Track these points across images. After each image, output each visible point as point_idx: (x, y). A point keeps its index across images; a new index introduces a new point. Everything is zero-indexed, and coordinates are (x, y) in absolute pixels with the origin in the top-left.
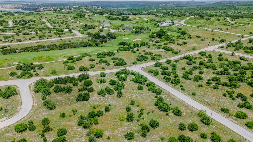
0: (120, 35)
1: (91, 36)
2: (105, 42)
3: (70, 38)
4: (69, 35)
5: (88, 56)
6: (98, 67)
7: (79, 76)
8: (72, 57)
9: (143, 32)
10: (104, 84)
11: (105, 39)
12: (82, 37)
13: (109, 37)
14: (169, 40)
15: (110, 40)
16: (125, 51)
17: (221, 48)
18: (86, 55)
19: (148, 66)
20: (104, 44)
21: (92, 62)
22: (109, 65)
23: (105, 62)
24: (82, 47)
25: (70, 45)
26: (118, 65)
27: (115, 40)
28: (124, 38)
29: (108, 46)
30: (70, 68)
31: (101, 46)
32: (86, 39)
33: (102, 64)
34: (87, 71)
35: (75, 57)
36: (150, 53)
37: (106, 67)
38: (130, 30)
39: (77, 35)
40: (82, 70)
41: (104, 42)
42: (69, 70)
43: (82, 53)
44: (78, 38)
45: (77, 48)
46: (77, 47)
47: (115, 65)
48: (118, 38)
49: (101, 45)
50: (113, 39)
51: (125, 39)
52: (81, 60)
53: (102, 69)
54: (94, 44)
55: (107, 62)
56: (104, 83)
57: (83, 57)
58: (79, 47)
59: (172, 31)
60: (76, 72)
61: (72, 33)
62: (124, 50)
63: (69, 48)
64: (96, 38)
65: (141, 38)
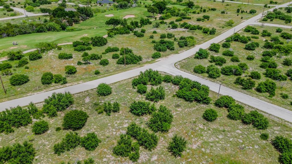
0: (98, 11)
1: (48, 14)
2: (76, 22)
3: (9, 20)
4: (5, 14)
5: (53, 48)
6: (84, 71)
7: (47, 102)
8: (19, 53)
9: (131, 6)
10: (116, 114)
11: (76, 18)
12: (32, 17)
13: (82, 14)
14: (177, 16)
15: (84, 19)
16: (122, 34)
17: (263, 21)
18: (49, 47)
19: (184, 59)
20: (75, 26)
21: (66, 60)
22: (107, 64)
23: (94, 57)
24: (36, 33)
25: (10, 30)
26: (127, 63)
27: (92, 18)
28: (105, 16)
29: (85, 29)
30: (17, 80)
31: (72, 30)
32: (39, 18)
33: (90, 63)
34: (62, 84)
35: (25, 52)
36: (168, 34)
37: (101, 68)
38: (110, 4)
39: (22, 14)
40: (48, 84)
41: (73, 23)
42: (14, 85)
43: (41, 44)
44: (24, 18)
45: (26, 35)
46: (25, 33)
47: (121, 64)
48: (96, 15)
49: (70, 28)
50: (89, 17)
51: (108, 17)
52: (40, 58)
53: (96, 76)
54: (58, 27)
55: (99, 58)
56: (115, 111)
57: (43, 51)
58: (30, 33)
59: (171, 4)
60: (36, 90)
61: (12, 10)
62: (120, 34)
63: (8, 35)
64: (58, 16)
65: (135, 15)
